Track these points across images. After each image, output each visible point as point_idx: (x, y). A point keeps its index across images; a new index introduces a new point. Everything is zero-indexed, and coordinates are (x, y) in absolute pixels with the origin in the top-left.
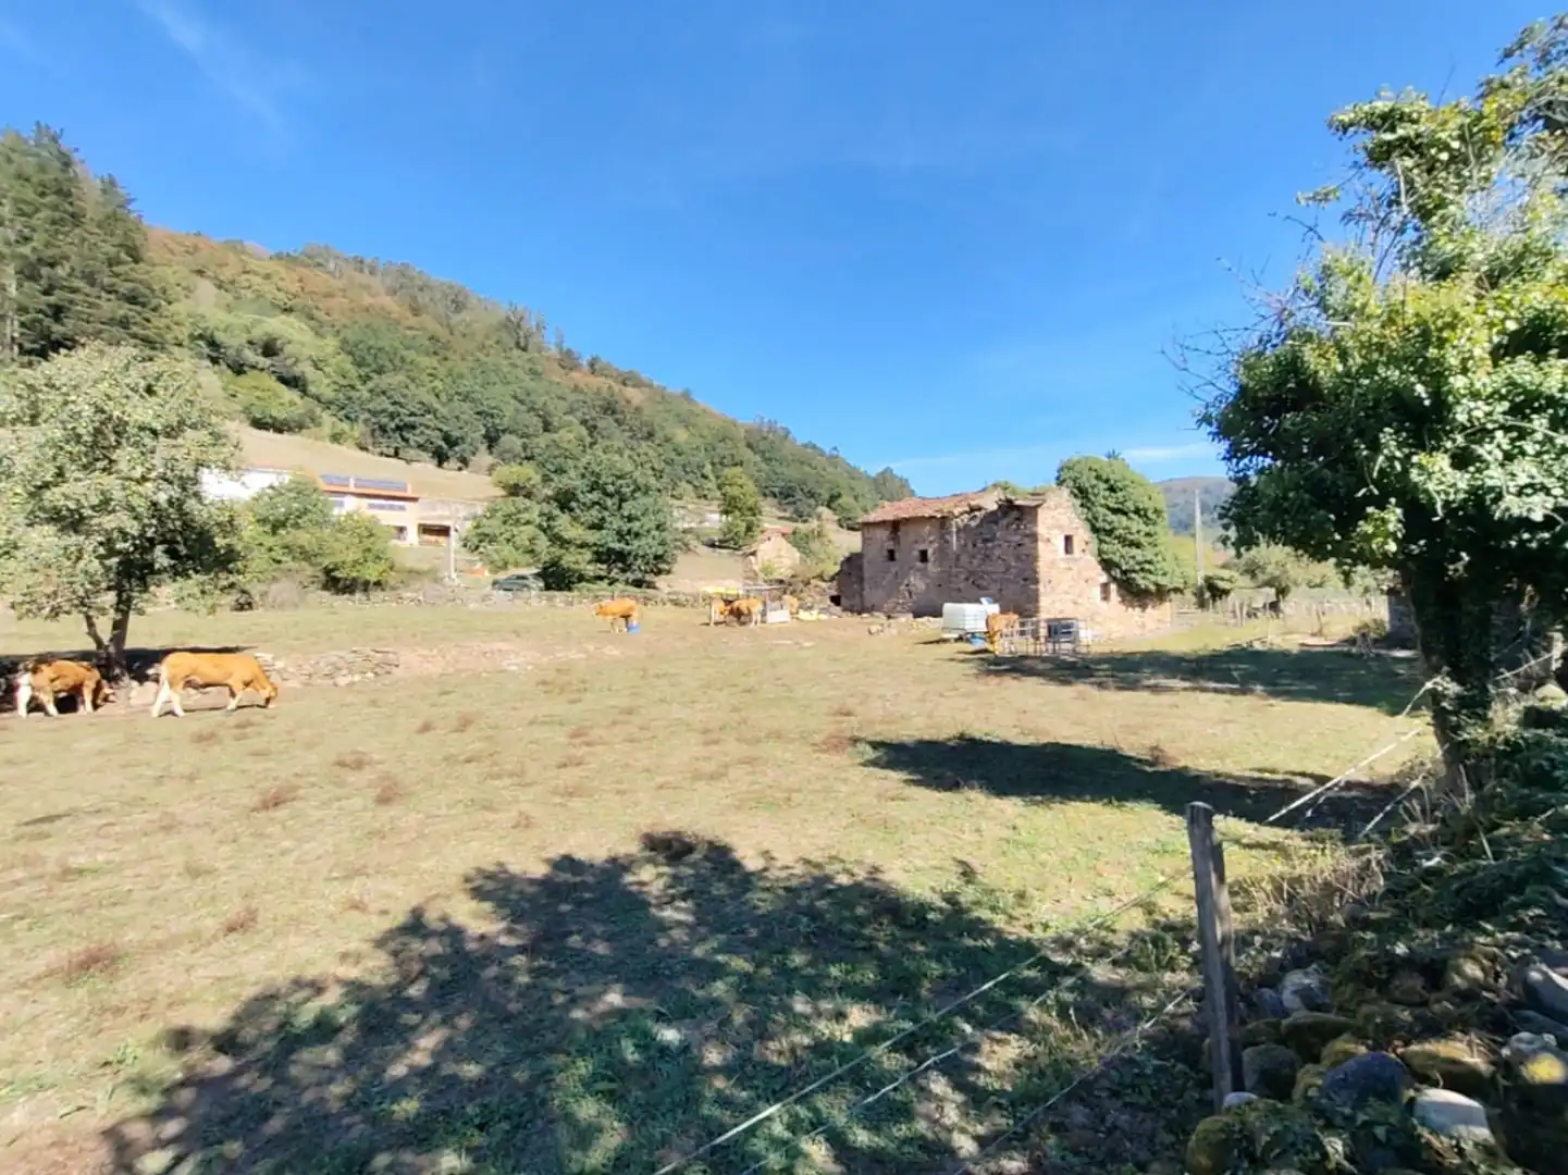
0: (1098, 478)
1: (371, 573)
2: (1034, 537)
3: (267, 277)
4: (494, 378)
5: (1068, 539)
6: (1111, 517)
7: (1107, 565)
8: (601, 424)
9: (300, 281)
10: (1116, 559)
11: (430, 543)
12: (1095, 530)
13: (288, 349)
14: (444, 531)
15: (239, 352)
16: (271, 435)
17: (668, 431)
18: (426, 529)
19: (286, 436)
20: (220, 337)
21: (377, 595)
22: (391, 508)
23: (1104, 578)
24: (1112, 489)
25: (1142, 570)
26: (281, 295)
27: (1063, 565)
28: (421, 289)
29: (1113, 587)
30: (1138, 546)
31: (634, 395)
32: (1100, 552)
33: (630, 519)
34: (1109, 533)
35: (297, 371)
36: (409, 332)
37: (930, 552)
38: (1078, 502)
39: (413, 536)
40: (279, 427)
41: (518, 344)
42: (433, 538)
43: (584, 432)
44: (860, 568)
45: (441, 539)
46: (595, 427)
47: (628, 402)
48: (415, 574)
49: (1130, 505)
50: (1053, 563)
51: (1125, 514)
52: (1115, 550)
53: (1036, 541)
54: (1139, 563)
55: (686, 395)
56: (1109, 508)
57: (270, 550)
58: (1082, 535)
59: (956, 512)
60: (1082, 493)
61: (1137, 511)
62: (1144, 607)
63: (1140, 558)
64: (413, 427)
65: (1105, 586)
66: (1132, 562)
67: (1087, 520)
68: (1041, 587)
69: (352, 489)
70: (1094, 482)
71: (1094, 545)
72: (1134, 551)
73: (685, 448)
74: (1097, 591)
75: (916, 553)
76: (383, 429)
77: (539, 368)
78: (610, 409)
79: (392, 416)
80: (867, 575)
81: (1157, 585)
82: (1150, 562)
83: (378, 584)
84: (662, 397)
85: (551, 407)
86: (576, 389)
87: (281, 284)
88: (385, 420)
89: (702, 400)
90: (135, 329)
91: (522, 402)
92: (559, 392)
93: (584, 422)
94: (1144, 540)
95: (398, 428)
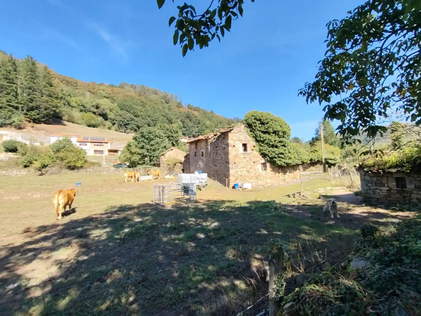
0: (255, 119)
1: (78, 164)
2: (227, 145)
3: (104, 90)
4: (157, 110)
5: (245, 145)
6: (263, 135)
7: (264, 155)
8: (186, 121)
9: (112, 90)
10: (267, 152)
11: (111, 155)
12: (257, 141)
13: (101, 107)
14: (116, 151)
15: (90, 108)
16: (92, 128)
17: (204, 122)
18: (110, 151)
19: (95, 129)
20: (85, 105)
21: (81, 170)
22: (98, 145)
23: (263, 161)
24: (263, 124)
25: (279, 157)
26: (107, 94)
27: (242, 156)
28: (147, 91)
29: (268, 165)
30: (276, 147)
31: (196, 113)
32: (260, 150)
33: (152, 145)
34: (263, 142)
35: (104, 112)
36: (136, 101)
37: (204, 152)
38: (249, 130)
39: (106, 153)
40: (94, 126)
41: (166, 102)
42: (113, 153)
43: (181, 123)
44: (189, 159)
45: (115, 153)
46: (184, 122)
47: (193, 115)
48: (93, 164)
49: (271, 130)
50: (236, 156)
51: (269, 134)
52: (266, 149)
53: (228, 147)
54: (276, 154)
55: (212, 112)
56: (262, 132)
57: (53, 158)
58: (251, 143)
59: (210, 137)
60: (249, 126)
61: (274, 132)
62: (285, 173)
63: (277, 152)
64: (128, 124)
65: (264, 164)
66: (274, 154)
67: (253, 137)
68: (230, 165)
69: (89, 141)
70: (254, 121)
71: (257, 148)
72: (275, 149)
73: (209, 126)
74: (260, 167)
75: (201, 153)
76: (121, 125)
77: (171, 108)
78: (188, 117)
79: (123, 122)
80: (191, 161)
81: (287, 164)
82: (282, 154)
83: (81, 167)
84: (205, 113)
85: (172, 118)
86: (180, 112)
87: (107, 92)
88: (121, 123)
89: (217, 113)
90: (50, 103)
91: (165, 117)
92: (175, 113)
93: (181, 121)
94: (278, 144)
95: (125, 125)
